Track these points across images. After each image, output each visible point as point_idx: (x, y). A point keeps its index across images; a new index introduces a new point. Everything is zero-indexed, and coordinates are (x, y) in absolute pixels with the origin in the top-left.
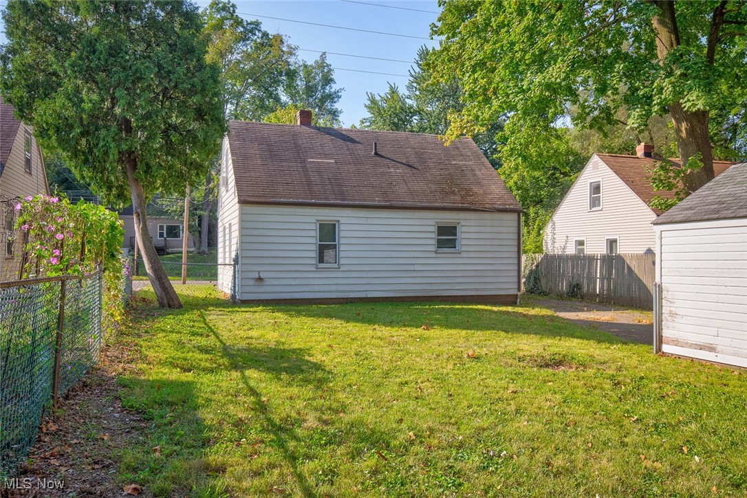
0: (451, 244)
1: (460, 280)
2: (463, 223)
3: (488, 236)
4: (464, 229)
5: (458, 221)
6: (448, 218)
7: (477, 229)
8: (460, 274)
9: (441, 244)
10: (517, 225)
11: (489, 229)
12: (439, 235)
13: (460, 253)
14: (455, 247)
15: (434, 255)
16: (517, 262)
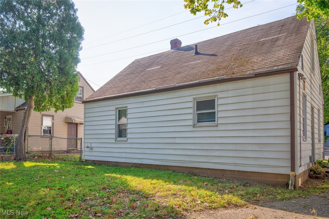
0: (211, 117)
1: (217, 153)
2: (220, 95)
3: (250, 105)
4: (221, 101)
5: (214, 94)
6: (204, 93)
7: (236, 100)
8: (217, 147)
9: (201, 118)
10: (289, 88)
11: (250, 98)
12: (197, 110)
13: (217, 126)
14: (215, 121)
15: (191, 129)
16: (289, 134)
